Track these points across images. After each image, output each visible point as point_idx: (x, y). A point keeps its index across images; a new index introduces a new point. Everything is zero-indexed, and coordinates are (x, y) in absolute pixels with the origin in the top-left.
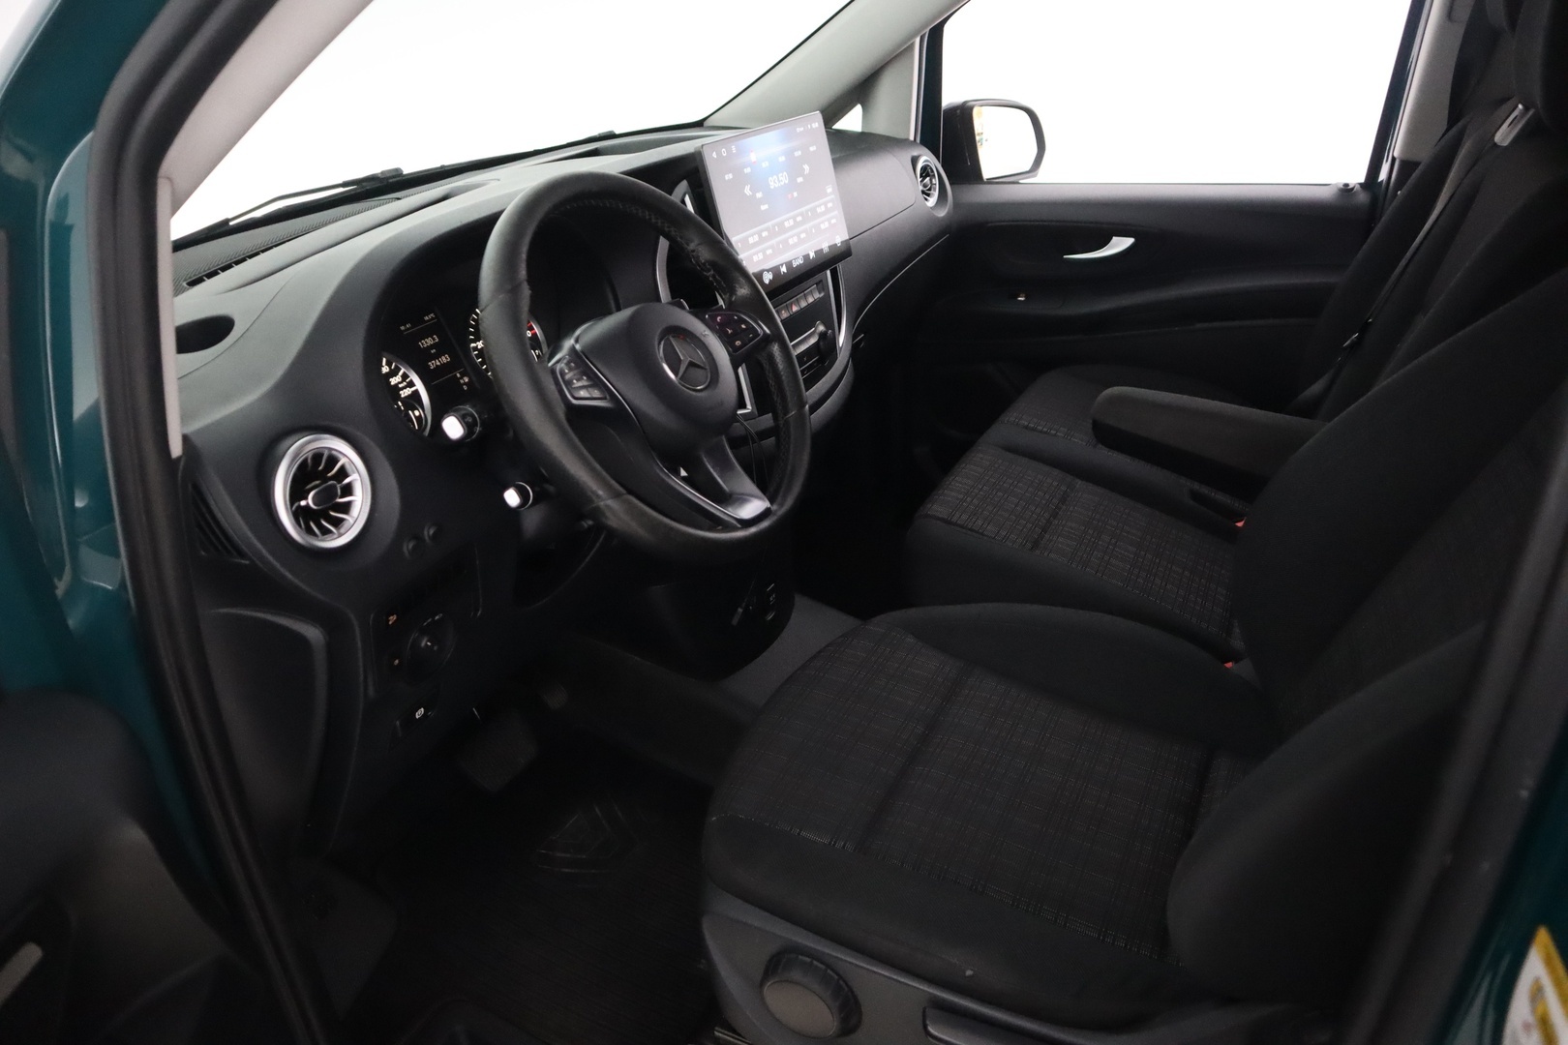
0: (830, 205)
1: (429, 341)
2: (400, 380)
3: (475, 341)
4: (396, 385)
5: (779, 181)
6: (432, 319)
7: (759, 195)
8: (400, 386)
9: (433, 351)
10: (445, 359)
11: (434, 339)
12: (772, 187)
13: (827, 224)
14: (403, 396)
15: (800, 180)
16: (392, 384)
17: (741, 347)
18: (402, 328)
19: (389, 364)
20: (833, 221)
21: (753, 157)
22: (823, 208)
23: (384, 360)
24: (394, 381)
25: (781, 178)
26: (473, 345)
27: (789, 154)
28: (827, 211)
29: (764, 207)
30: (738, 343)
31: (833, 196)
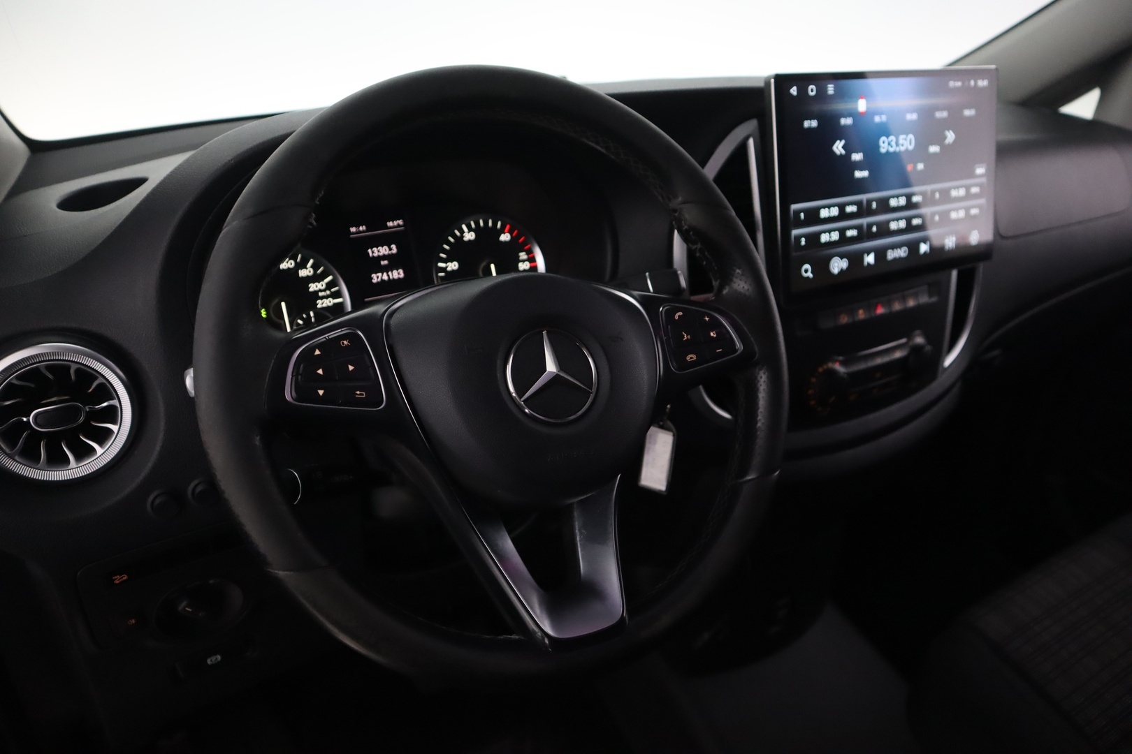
0: (975, 190)
1: (384, 250)
2: (324, 286)
3: (445, 261)
4: (316, 292)
5: (897, 144)
6: (399, 226)
7: (857, 157)
8: (321, 294)
9: (384, 263)
10: (397, 274)
11: (390, 249)
12: (883, 150)
13: (962, 214)
14: (319, 306)
15: (934, 149)
16: (311, 290)
17: (694, 364)
18: (353, 230)
19: (315, 267)
20: (974, 211)
21: (862, 106)
22: (962, 192)
23: (311, 262)
24: (313, 287)
25: (901, 141)
26: (441, 265)
27: (927, 114)
28: (969, 196)
29: (859, 174)
30: (692, 357)
31: (984, 180)
